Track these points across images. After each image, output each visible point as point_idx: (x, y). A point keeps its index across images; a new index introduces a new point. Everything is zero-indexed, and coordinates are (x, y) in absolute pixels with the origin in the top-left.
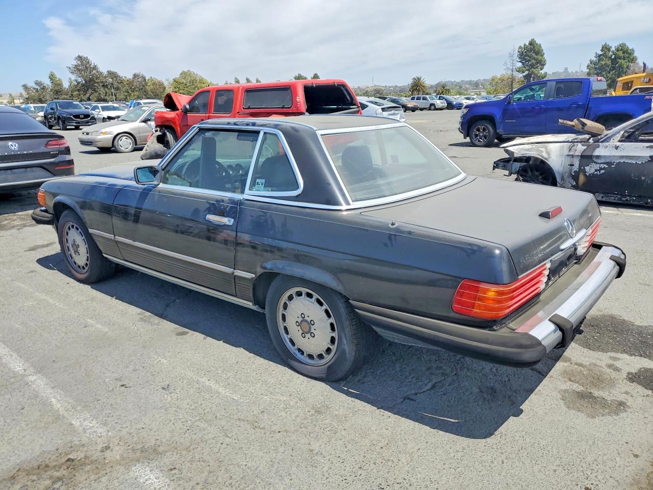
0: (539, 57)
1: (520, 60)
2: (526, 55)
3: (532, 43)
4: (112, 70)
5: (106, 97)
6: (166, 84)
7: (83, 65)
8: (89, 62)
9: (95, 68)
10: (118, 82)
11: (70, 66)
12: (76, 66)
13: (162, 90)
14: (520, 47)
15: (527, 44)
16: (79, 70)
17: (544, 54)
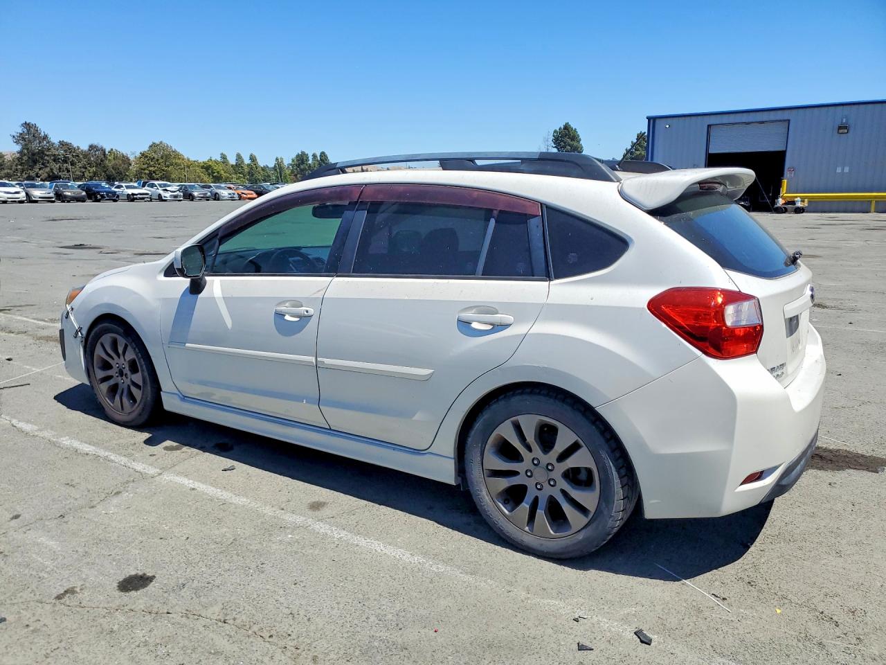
0: (575, 144)
1: (554, 146)
2: (562, 141)
3: (567, 127)
4: (65, 141)
5: (60, 174)
6: (132, 158)
7: (29, 134)
8: (37, 131)
9: (45, 137)
10: (73, 155)
11: (15, 134)
12: (21, 134)
13: (126, 166)
14: (555, 131)
15: (562, 127)
16: (24, 139)
17: (580, 140)
